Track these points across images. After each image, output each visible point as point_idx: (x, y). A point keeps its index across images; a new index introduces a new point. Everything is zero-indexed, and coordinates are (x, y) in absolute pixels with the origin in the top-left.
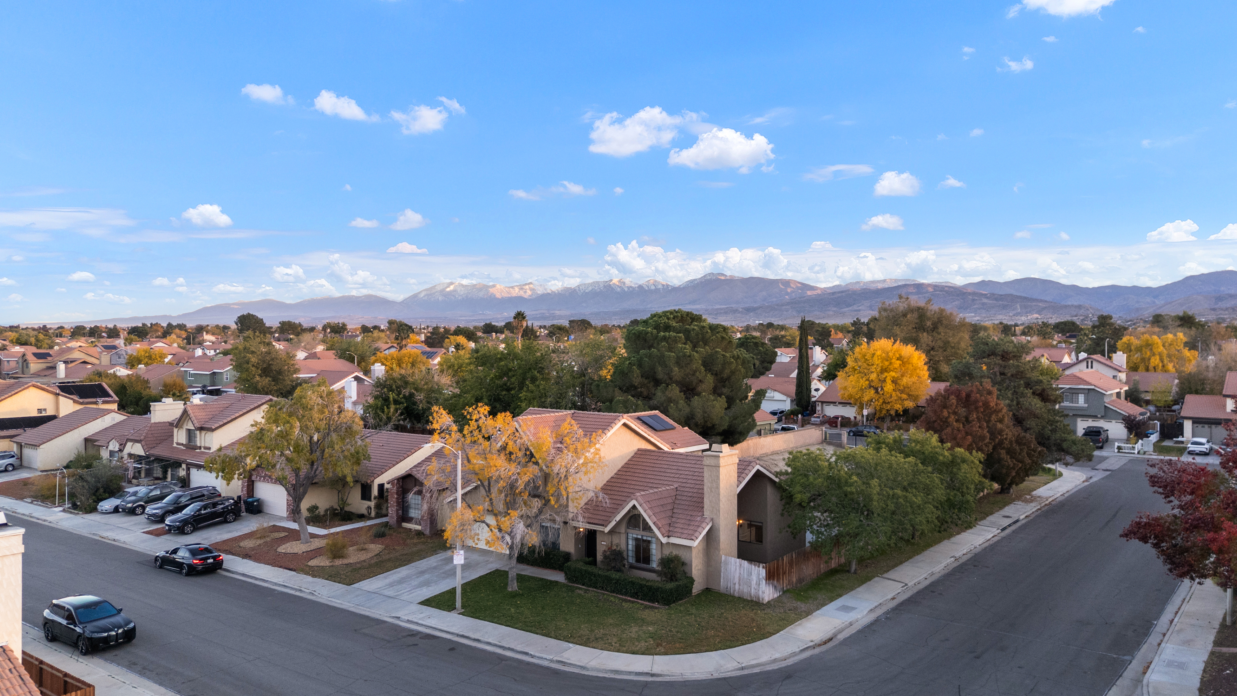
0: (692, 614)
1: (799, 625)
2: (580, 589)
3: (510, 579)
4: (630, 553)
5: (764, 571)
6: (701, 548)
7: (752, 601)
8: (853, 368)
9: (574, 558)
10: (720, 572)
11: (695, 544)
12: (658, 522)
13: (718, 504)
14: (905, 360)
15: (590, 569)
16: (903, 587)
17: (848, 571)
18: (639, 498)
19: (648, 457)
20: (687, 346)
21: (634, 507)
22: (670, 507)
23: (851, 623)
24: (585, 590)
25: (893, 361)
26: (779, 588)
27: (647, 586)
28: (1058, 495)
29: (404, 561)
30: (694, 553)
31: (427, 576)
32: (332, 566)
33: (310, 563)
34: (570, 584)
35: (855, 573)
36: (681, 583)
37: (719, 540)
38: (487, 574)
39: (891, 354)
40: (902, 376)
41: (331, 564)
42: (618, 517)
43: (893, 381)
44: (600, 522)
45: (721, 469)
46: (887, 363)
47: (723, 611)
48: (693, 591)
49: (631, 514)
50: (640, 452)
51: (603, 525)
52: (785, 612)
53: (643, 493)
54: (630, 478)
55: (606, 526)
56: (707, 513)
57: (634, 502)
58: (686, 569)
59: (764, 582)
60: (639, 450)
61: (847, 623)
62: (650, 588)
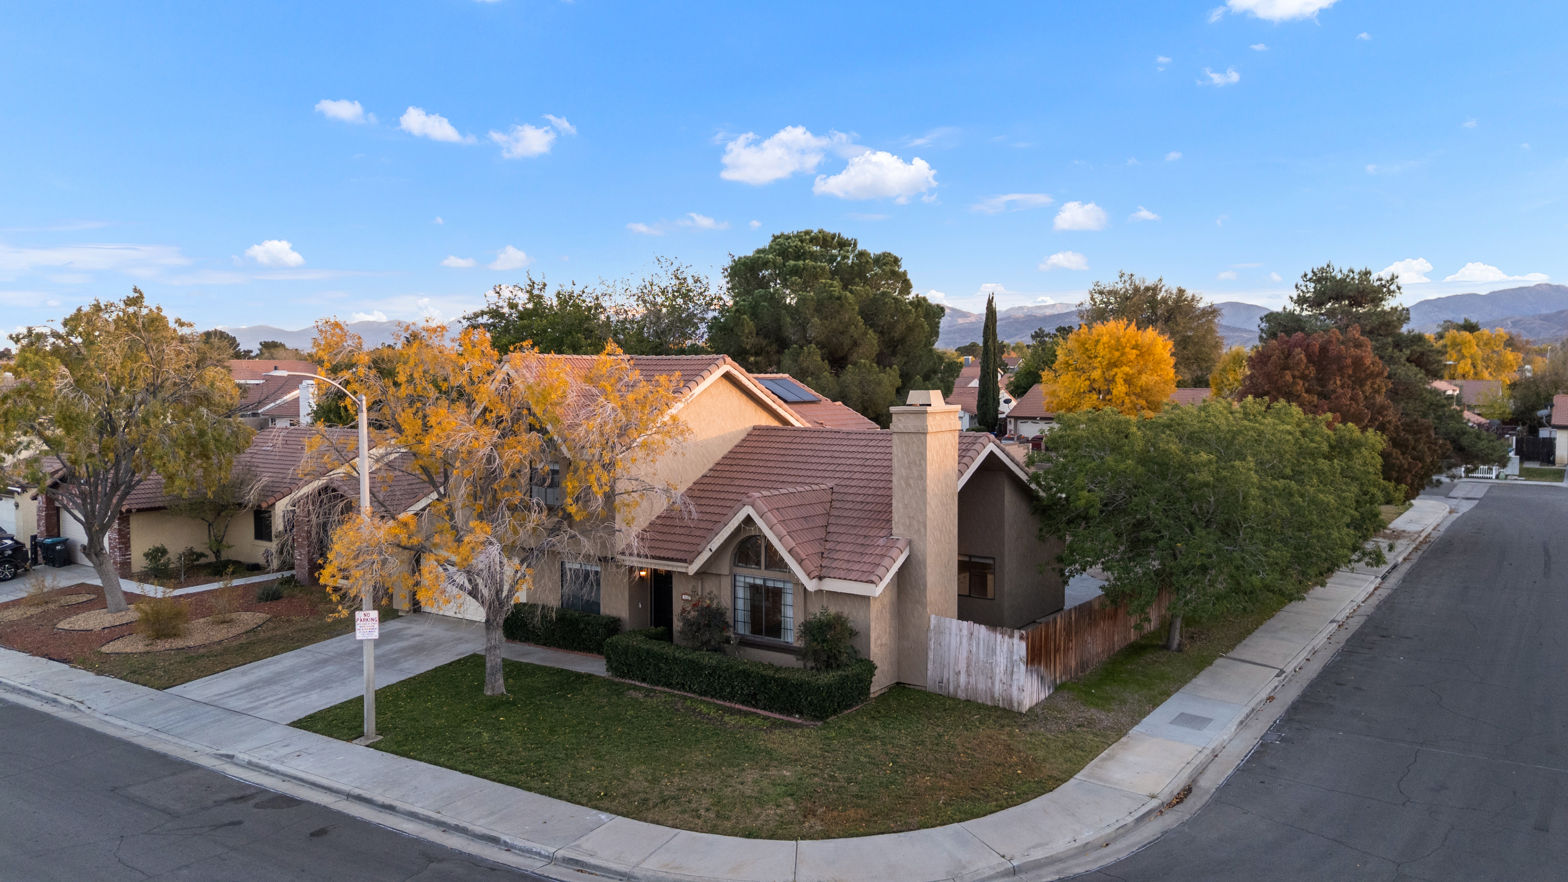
0: (875, 738)
1: (1110, 758)
2: (636, 688)
3: (488, 671)
4: (741, 616)
5: (1023, 644)
6: (886, 601)
7: (996, 708)
8: (1067, 363)
9: (628, 626)
10: (925, 650)
11: (877, 590)
12: (797, 549)
13: (923, 511)
14: (1144, 349)
15: (656, 648)
16: (1278, 676)
17: (1166, 647)
18: (759, 502)
19: (774, 439)
20: (835, 282)
21: (749, 520)
22: (821, 522)
23: (1213, 750)
24: (647, 690)
25: (1127, 350)
26: (1048, 680)
27: (776, 680)
28: (1429, 529)
29: (298, 641)
30: (875, 607)
31: (330, 669)
32: (148, 653)
33: (105, 649)
34: (617, 680)
35: (1180, 650)
36: (849, 672)
37: (925, 585)
38: (450, 664)
39: (1124, 340)
40: (1140, 373)
41: (148, 649)
42: (716, 543)
43: (1125, 380)
44: (679, 557)
45: (929, 437)
46: (1117, 354)
47: (941, 730)
48: (872, 690)
49: (743, 536)
50: (757, 432)
51: (685, 561)
52: (1070, 730)
53: (765, 493)
54: (739, 475)
55: (691, 562)
56: (898, 530)
57: (748, 510)
58: (858, 644)
59: (1023, 667)
60: (755, 428)
61: (1207, 751)
62: (783, 684)
